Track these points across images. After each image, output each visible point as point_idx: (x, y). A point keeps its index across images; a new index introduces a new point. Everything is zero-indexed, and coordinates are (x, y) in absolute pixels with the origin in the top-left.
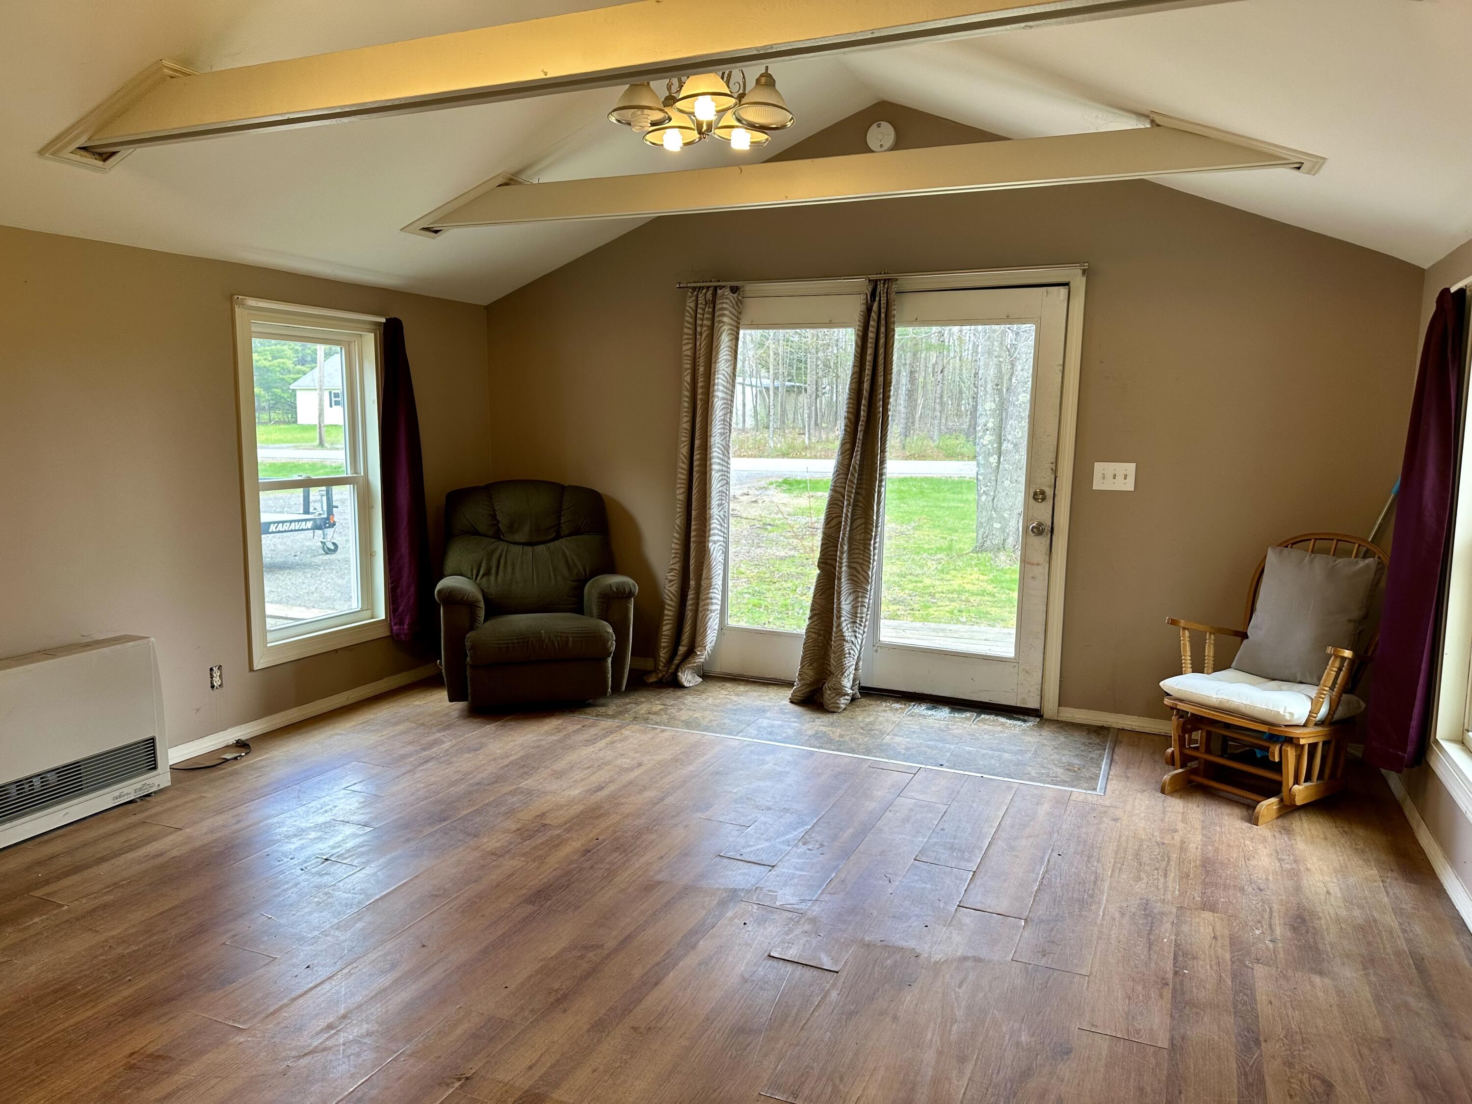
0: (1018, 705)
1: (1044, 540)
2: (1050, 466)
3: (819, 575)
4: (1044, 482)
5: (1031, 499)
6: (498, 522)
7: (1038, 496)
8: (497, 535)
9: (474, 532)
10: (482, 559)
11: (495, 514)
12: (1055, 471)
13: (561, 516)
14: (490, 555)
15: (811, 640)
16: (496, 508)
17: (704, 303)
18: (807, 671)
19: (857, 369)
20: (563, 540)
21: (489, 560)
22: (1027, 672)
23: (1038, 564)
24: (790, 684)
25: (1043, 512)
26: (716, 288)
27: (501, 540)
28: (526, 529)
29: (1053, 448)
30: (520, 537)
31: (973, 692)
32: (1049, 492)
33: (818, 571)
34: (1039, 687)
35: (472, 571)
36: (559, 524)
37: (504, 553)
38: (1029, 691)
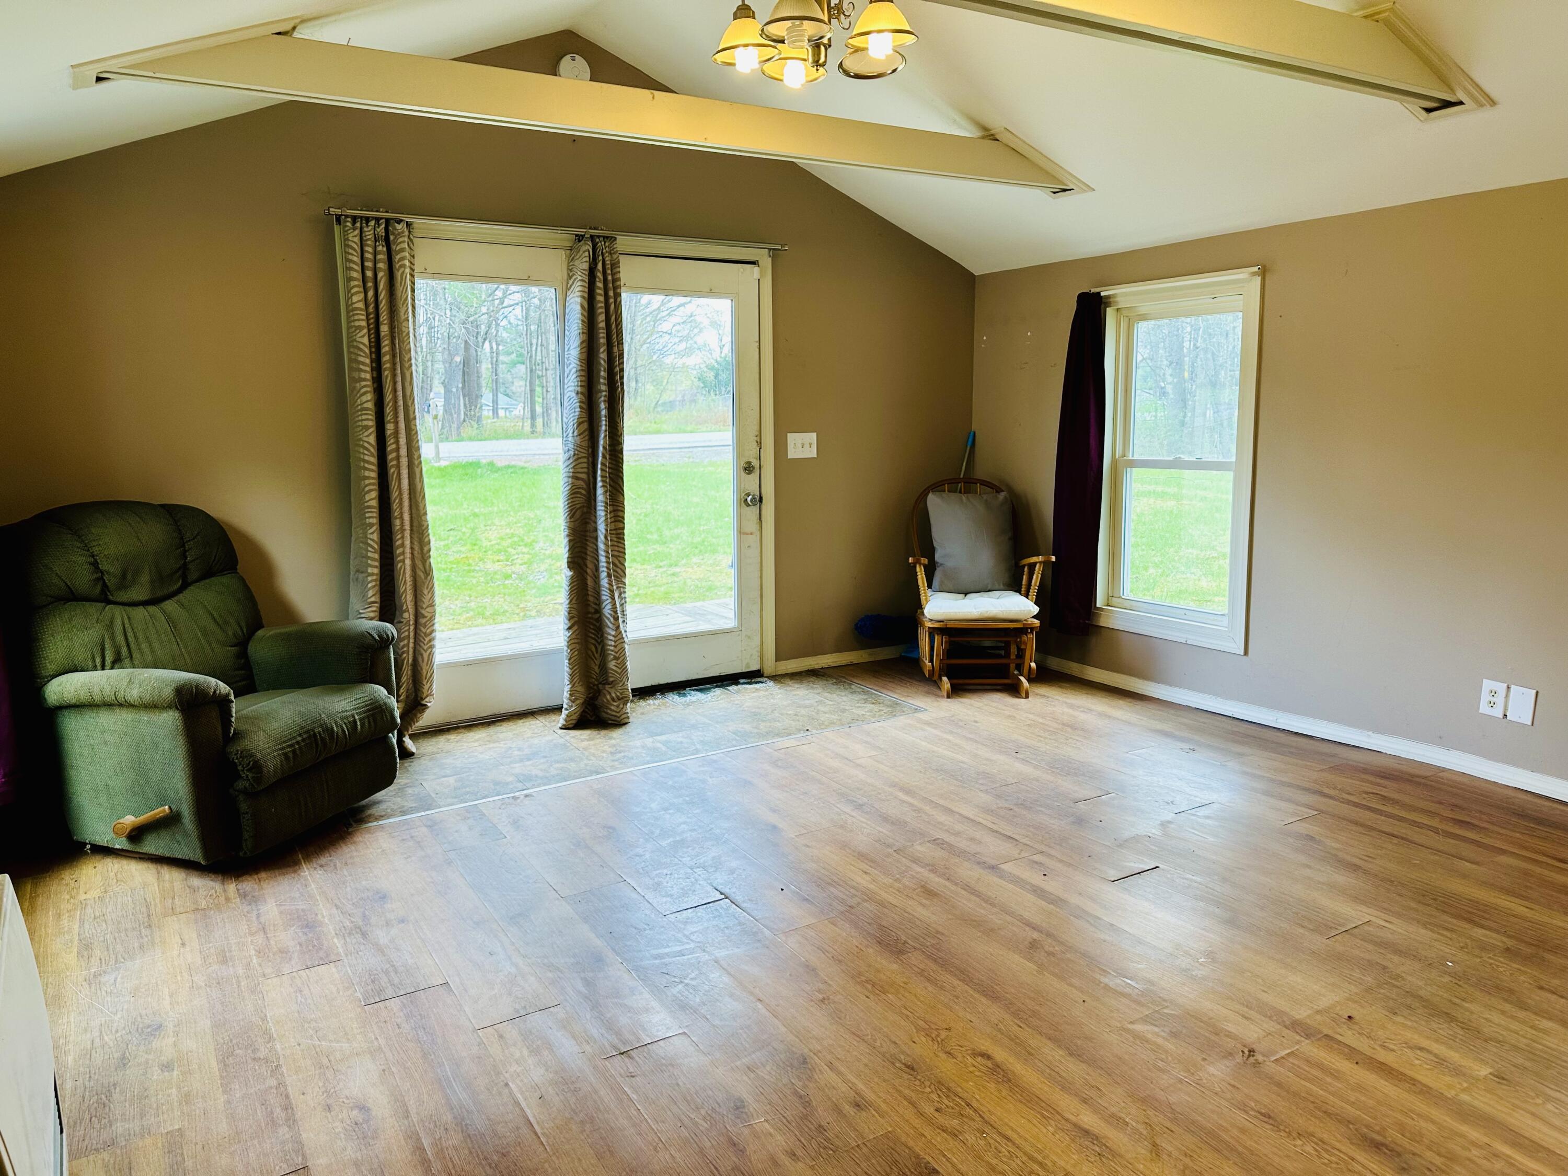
0: (744, 671)
1: (755, 509)
2: (756, 438)
3: (572, 577)
4: (751, 454)
5: (742, 473)
6: (102, 573)
7: (749, 469)
8: (105, 598)
9: (72, 597)
10: (103, 637)
11: (96, 560)
12: (759, 444)
13: (185, 551)
14: (110, 626)
15: (576, 653)
16: (96, 550)
17: (373, 239)
18: (578, 689)
19: (585, 337)
20: (192, 587)
21: (113, 638)
22: (749, 637)
23: (751, 534)
24: (558, 709)
25: (751, 483)
26: (388, 221)
27: (109, 602)
28: (145, 578)
29: (756, 422)
30: (139, 592)
31: (706, 670)
32: (755, 463)
33: (570, 573)
34: (758, 649)
35: (94, 661)
36: (185, 565)
37: (126, 621)
38: (751, 655)
